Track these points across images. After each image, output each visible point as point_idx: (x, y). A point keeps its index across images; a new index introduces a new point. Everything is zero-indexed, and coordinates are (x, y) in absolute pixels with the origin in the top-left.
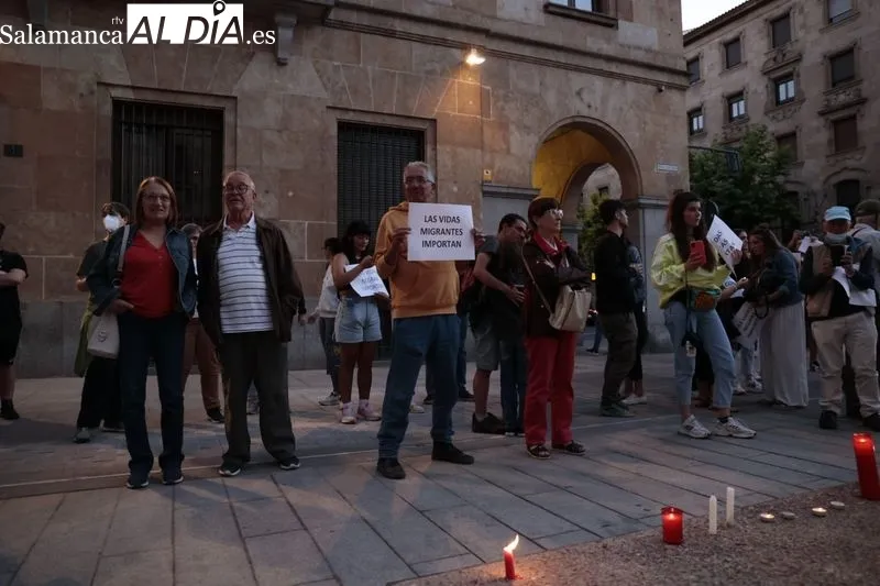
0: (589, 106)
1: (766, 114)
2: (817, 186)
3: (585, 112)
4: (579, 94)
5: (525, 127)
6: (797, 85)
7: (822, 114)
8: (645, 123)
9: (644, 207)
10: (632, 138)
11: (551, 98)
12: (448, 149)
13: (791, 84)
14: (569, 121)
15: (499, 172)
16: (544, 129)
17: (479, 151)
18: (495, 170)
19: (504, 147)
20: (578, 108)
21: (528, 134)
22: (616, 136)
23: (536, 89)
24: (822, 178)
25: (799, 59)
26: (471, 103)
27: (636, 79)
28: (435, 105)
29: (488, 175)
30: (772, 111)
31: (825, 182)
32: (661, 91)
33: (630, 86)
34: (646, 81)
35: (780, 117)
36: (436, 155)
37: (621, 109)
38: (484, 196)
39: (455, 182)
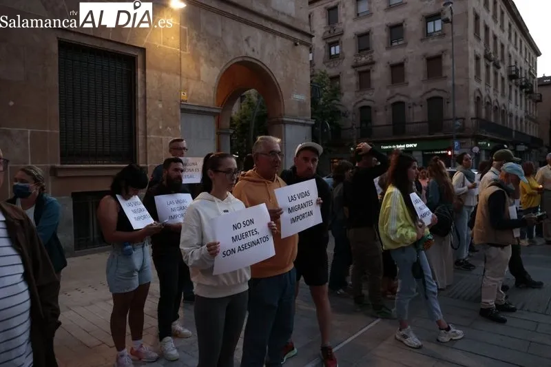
0: (253, 50)
1: (324, 63)
2: (350, 108)
3: (251, 54)
4: (247, 40)
5: (211, 61)
6: (341, 48)
7: (353, 67)
8: (287, 66)
9: (284, 123)
10: (279, 75)
11: (229, 42)
12: (155, 74)
13: (338, 47)
14: (240, 60)
15: (192, 94)
16: (224, 64)
17: (178, 77)
18: (190, 92)
19: (196, 75)
20: (247, 51)
21: (213, 67)
22: (270, 73)
23: (219, 34)
24: (353, 104)
25: (342, 34)
26: (173, 38)
27: (282, 35)
28: (145, 37)
29: (184, 96)
30: (327, 62)
31: (355, 106)
32: (296, 45)
33: (278, 39)
34: (288, 37)
35: (332, 65)
36: (145, 78)
37: (273, 54)
38: (181, 112)
39: (161, 101)
